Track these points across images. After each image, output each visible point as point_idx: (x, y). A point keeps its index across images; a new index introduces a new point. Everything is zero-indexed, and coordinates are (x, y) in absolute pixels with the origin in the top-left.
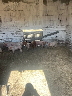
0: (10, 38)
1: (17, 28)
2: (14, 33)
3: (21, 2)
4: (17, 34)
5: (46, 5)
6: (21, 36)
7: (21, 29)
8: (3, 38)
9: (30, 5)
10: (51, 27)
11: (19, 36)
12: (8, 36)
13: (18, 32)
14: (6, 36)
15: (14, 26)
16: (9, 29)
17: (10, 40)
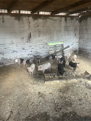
0: (38, 52)
1: (45, 42)
2: (42, 47)
3: (49, 19)
4: (44, 48)
5: (66, 22)
6: (48, 49)
7: (47, 43)
8: (32, 53)
9: (55, 22)
10: (69, 39)
11: (46, 49)
12: (36, 51)
13: (45, 46)
14: (35, 51)
15: (41, 41)
16: (37, 44)
17: (38, 54)
